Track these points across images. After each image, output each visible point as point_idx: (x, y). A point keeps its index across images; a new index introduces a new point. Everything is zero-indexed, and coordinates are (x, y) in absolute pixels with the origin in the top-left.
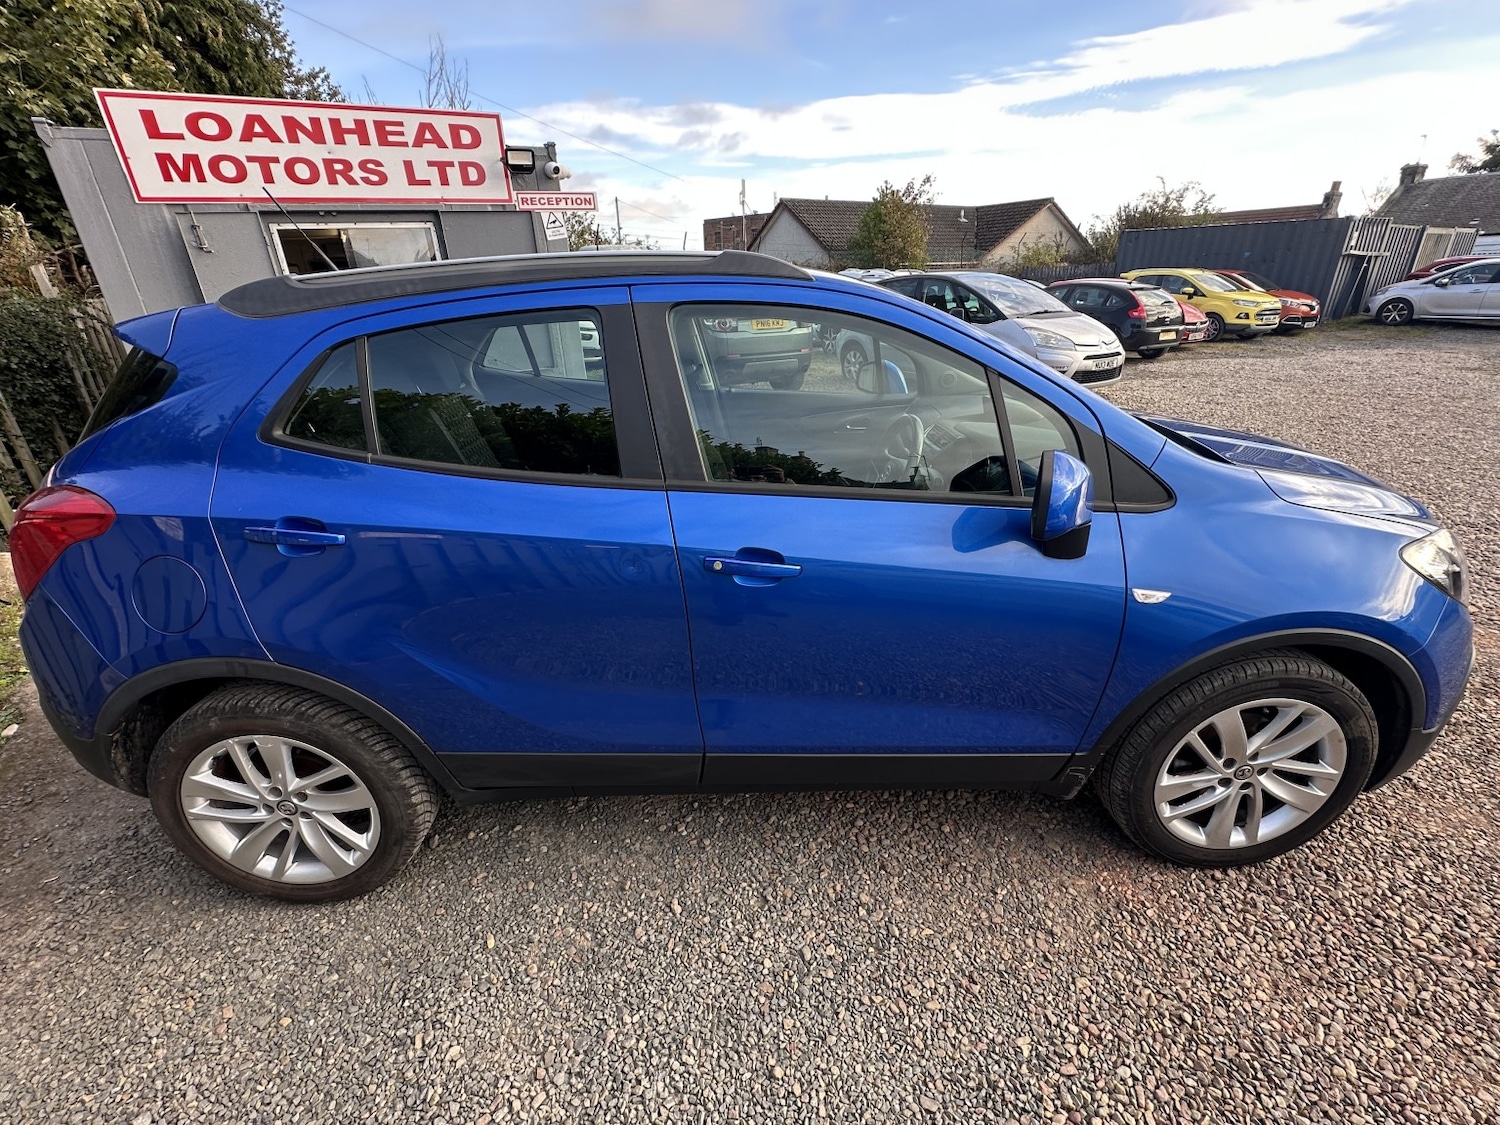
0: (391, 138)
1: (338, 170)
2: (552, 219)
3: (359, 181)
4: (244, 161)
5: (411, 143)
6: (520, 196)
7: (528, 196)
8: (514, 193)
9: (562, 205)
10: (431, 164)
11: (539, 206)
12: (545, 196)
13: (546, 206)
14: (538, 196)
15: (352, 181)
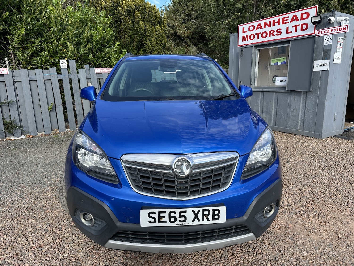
0: (285, 22)
1: (271, 33)
2: (328, 37)
3: (275, 35)
4: (255, 34)
5: (289, 22)
6: (318, 31)
7: (321, 31)
8: (316, 31)
9: (333, 32)
10: (293, 27)
11: (324, 34)
12: (327, 30)
13: (327, 33)
14: (324, 30)
15: (273, 35)
